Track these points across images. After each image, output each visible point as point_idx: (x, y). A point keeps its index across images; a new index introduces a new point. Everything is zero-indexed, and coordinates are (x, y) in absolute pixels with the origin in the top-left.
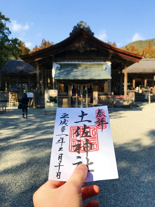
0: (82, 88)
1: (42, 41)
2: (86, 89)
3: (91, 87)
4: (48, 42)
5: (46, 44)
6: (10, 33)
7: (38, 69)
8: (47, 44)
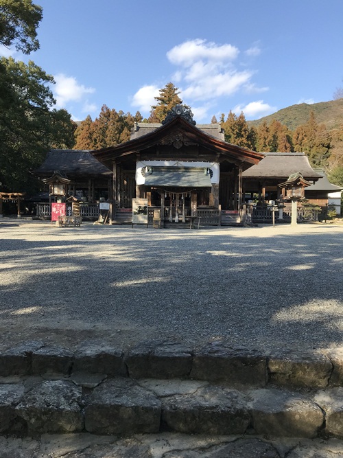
0: (178, 197)
1: (102, 110)
2: (182, 198)
3: (188, 195)
4: (114, 110)
5: (109, 116)
6: (55, 103)
7: (115, 170)
8: (111, 116)
